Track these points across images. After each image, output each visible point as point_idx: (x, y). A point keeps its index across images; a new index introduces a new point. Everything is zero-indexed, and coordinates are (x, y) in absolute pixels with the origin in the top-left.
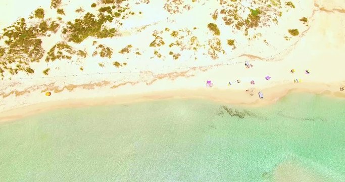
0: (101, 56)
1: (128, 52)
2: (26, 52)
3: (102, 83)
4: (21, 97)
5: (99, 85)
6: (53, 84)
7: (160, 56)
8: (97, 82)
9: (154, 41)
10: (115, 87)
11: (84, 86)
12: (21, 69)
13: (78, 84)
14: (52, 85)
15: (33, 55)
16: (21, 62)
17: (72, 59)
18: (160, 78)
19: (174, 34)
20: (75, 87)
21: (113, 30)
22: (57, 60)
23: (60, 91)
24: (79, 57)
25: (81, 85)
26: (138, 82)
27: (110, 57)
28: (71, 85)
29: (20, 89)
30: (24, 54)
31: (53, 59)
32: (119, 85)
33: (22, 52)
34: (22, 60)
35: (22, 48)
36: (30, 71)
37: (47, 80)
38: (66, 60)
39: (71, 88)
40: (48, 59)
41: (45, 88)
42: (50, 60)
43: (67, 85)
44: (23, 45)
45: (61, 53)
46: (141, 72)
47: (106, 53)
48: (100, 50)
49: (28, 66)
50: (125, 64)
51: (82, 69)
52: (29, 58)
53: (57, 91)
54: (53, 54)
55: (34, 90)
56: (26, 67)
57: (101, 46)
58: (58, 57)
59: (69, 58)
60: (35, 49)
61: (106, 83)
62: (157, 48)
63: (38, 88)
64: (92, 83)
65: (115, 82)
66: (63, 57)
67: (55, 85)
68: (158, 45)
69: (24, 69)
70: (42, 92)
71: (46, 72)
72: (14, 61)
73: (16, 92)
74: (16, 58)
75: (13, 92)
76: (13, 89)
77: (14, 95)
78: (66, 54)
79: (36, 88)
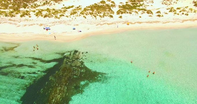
0: (148, 13)
1: (160, 13)
3: (156, 22)
5: (154, 22)
7: (178, 14)
9: (171, 10)
11: (147, 22)
12: (106, 16)
13: (143, 22)
14: (127, 22)
15: (111, 12)
16: (105, 13)
17: (132, 14)
18: (186, 21)
19: (178, 9)
24: (135, 13)
25: (145, 22)
26: (175, 22)
27: (153, 14)
29: (108, 23)
32: (166, 22)
36: (111, 16)
38: (129, 14)
39: (140, 23)
41: (124, 22)
43: (136, 22)
45: (126, 11)
46: (173, 19)
47: (150, 13)
48: (146, 12)
50: (163, 16)
51: (140, 17)
53: (131, 23)
58: (125, 13)
60: (110, 10)
61: (158, 22)
62: (174, 12)
64: (150, 22)
65: (162, 22)
66: (127, 13)
67: (129, 21)
69: (108, 15)
70: (123, 24)
71: (121, 17)
72: (101, 13)
73: (107, 24)
74: (102, 12)
75: (105, 24)
76: (105, 22)
77: (107, 25)
78: (129, 12)
79: (118, 22)
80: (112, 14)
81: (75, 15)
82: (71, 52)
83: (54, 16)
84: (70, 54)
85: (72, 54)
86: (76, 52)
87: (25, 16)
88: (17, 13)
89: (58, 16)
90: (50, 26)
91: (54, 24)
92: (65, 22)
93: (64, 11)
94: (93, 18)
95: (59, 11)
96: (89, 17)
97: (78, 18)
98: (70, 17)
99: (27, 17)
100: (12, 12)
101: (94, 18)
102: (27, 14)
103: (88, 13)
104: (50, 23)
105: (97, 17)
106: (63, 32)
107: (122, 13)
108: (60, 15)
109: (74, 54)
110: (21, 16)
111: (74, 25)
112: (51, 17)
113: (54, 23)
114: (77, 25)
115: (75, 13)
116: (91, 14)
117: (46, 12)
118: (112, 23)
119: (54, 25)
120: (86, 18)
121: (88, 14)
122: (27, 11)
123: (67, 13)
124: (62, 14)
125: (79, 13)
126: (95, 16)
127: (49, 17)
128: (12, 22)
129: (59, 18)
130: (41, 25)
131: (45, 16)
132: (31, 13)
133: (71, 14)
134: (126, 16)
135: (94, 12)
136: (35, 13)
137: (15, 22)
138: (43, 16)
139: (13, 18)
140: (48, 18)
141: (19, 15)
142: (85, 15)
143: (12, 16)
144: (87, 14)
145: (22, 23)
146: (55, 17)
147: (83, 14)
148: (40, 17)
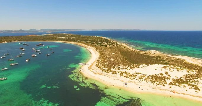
12: (160, 84)
14: (174, 91)
17: (181, 87)
20: (186, 94)
24: (183, 87)
28: (184, 93)
29: (161, 89)
33: (160, 80)
34: (161, 82)
36: (164, 85)
40: (170, 84)
43: (181, 93)
53: (177, 93)
54: (172, 83)
56: (162, 84)
58: (175, 85)
60: (164, 81)
63: (168, 90)
66: (177, 85)
67: (176, 91)
70: (171, 92)
71: (171, 87)
72: (157, 82)
76: (158, 88)
77: (159, 90)
78: (178, 85)
80: (165, 84)
81: (141, 80)
83: (129, 77)
88: (110, 72)
89: (132, 78)
90: (127, 83)
92: (135, 83)
93: (135, 76)
95: (132, 75)
96: (149, 83)
97: (143, 82)
99: (115, 75)
100: (108, 70)
101: (153, 84)
102: (115, 73)
104: (127, 81)
105: (155, 84)
106: (133, 88)
107: (173, 85)
110: (112, 74)
111: (140, 86)
113: (129, 81)
114: (142, 86)
115: (142, 78)
116: (151, 81)
117: (125, 74)
118: (163, 90)
119: (129, 83)
120: (147, 83)
121: (149, 81)
122: (115, 71)
123: (137, 77)
124: (134, 77)
125: (144, 79)
126: (153, 83)
128: (108, 76)
129: (132, 79)
130: (122, 81)
131: (125, 77)
132: (117, 73)
133: (139, 79)
134: (175, 88)
135: (153, 81)
136: (119, 73)
137: (110, 77)
139: (108, 74)
140: (126, 78)
141: (111, 73)
142: (147, 81)
143: (108, 73)
145: (112, 78)
147: (146, 80)
148: (122, 76)
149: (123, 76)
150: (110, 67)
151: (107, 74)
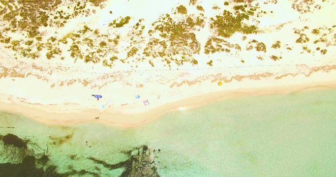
0: (258, 50)
1: (279, 47)
2: (186, 45)
3: (266, 75)
4: (195, 86)
5: (263, 76)
6: (221, 74)
7: (309, 51)
8: (261, 73)
9: (301, 38)
10: (278, 78)
11: (251, 77)
12: (186, 60)
13: (244, 75)
14: (219, 75)
15: (194, 48)
16: (184, 54)
17: (231, 52)
18: (316, 71)
19: (315, 32)
20: (242, 77)
21: (253, 27)
22: (217, 52)
23: (229, 81)
24: (237, 50)
25: (247, 76)
26: (297, 74)
27: (265, 51)
28: (238, 75)
30: (185, 46)
31: (213, 52)
32: (282, 76)
33: (182, 45)
34: (186, 52)
35: (180, 41)
36: (195, 62)
37: (213, 70)
38: (225, 52)
39: (239, 78)
40: (207, 52)
41: (214, 78)
42: (210, 53)
43: (234, 76)
44: (180, 38)
45: (221, 46)
46: (297, 65)
47: (262, 48)
48: (254, 45)
49: (192, 57)
50: (281, 58)
51: (243, 61)
52: (191, 51)
53: (227, 81)
54: (212, 47)
55: (204, 80)
57: (254, 41)
58: (218, 50)
59: (227, 51)
60: (194, 42)
61: (270, 74)
62: (304, 45)
63: (207, 78)
64: (257, 74)
65: (277, 74)
66: (223, 50)
67: (223, 75)
68: (304, 41)
69: (189, 60)
70: (212, 81)
71: (210, 63)
72: (178, 53)
73: (188, 82)
74: (179, 50)
75: (184, 82)
76: (184, 78)
77: (186, 84)
79: (205, 78)
80: (196, 57)
81: (135, 56)
82: (139, 149)
83: (101, 59)
84: (139, 154)
85: (141, 154)
86: (145, 148)
87: (54, 57)
88: (39, 49)
90: (100, 87)
91: (105, 81)
92: (121, 77)
94: (165, 65)
95: (107, 41)
96: (159, 62)
97: (140, 64)
98: (128, 62)
99: (57, 59)
100: (30, 43)
101: (167, 66)
103: (157, 53)
104: (98, 79)
105: (173, 63)
106: (122, 105)
108: (111, 59)
109: (143, 153)
111: (137, 86)
112: (97, 61)
113: (103, 78)
114: (141, 86)
115: (134, 51)
116: (162, 54)
118: (196, 81)
119: (106, 84)
120: (153, 66)
121: (157, 56)
122: (53, 39)
123: (122, 48)
126: (169, 62)
127: (94, 62)
128: (38, 72)
129: (110, 66)
130: (86, 83)
131: (87, 59)
133: (129, 55)
135: (166, 52)
136: (68, 46)
137: (44, 74)
138: (84, 59)
139: (37, 61)
140: (91, 62)
142: (151, 57)
143: (34, 56)
144: (155, 55)
146: (104, 62)
147: (147, 55)
148: (79, 59)
149: (81, 57)
150: (34, 21)
151: (34, 66)
